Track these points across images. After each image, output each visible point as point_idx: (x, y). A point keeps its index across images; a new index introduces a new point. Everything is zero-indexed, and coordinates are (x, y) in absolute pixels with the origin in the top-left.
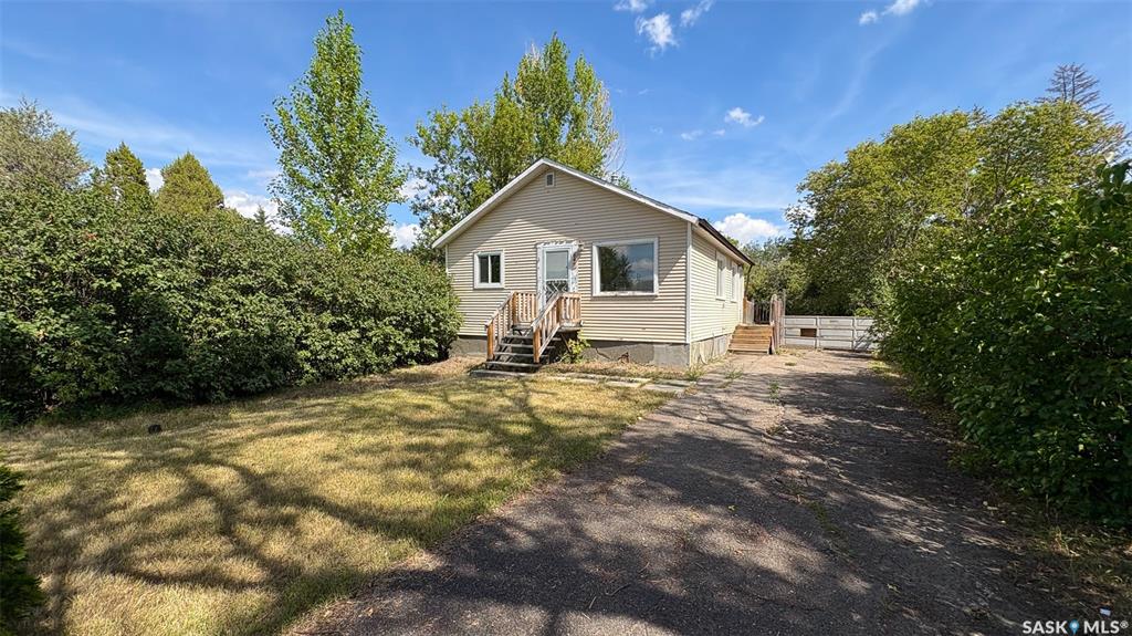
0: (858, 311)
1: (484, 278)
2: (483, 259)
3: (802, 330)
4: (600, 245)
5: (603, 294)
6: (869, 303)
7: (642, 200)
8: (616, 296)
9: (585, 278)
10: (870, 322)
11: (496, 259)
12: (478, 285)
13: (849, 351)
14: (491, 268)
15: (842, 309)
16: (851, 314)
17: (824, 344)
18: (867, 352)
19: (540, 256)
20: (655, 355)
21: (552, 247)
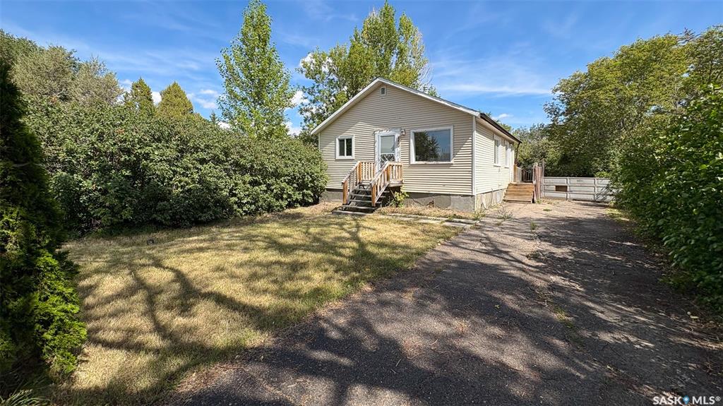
0: (598, 174)
1: (342, 153)
2: (341, 141)
3: (556, 186)
4: (415, 131)
5: (417, 162)
6: (606, 168)
7: (442, 102)
8: (426, 164)
9: (406, 152)
10: (607, 182)
11: (349, 141)
12: (338, 157)
13: (592, 201)
14: (346, 147)
15: (586, 173)
16: (593, 176)
17: (573, 196)
18: (605, 202)
19: (377, 139)
20: (452, 204)
21: (385, 133)
